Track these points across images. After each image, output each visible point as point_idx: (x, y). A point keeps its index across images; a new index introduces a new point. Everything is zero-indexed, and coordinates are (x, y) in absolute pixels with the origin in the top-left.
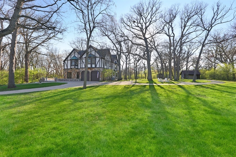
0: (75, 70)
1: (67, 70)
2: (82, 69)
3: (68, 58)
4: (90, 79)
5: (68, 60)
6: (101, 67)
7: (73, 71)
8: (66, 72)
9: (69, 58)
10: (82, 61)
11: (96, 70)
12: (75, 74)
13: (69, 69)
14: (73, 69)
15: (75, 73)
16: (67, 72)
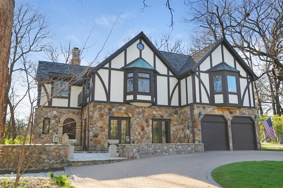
0: (144, 111)
1: (110, 109)
2: (204, 108)
3: (113, 62)
4: (231, 145)
5: (110, 69)
6: (254, 107)
7: (139, 113)
8: (102, 116)
9: (118, 62)
10: (200, 82)
11: (244, 114)
12: (145, 124)
13: (120, 104)
14: (137, 107)
15: (147, 121)
16: (106, 118)
